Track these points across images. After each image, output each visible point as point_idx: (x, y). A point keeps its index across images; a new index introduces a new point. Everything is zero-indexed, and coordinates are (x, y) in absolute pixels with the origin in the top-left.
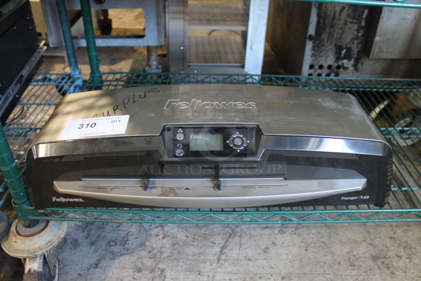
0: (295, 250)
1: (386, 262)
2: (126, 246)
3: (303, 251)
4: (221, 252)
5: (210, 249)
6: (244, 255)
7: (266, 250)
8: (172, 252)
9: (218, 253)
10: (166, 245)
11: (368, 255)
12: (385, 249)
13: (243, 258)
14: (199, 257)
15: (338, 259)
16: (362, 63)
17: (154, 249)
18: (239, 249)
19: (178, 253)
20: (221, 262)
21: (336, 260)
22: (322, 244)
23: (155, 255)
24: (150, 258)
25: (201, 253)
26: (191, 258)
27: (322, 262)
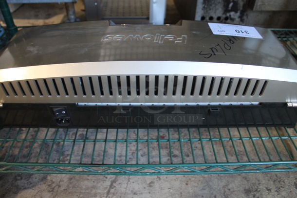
0: (177, 184)
1: (257, 195)
2: (30, 180)
3: (184, 186)
4: (111, 186)
5: (102, 183)
6: (131, 189)
7: (151, 185)
8: (68, 186)
9: (109, 187)
10: (64, 179)
11: (242, 189)
12: (257, 182)
13: (130, 192)
14: (91, 191)
15: (215, 193)
16: (247, 15)
17: (53, 183)
18: (127, 183)
19: (74, 187)
20: (110, 196)
21: (212, 194)
22: (202, 179)
23: (53, 188)
24: (49, 191)
25: (94, 187)
26: (84, 191)
27: (199, 196)
